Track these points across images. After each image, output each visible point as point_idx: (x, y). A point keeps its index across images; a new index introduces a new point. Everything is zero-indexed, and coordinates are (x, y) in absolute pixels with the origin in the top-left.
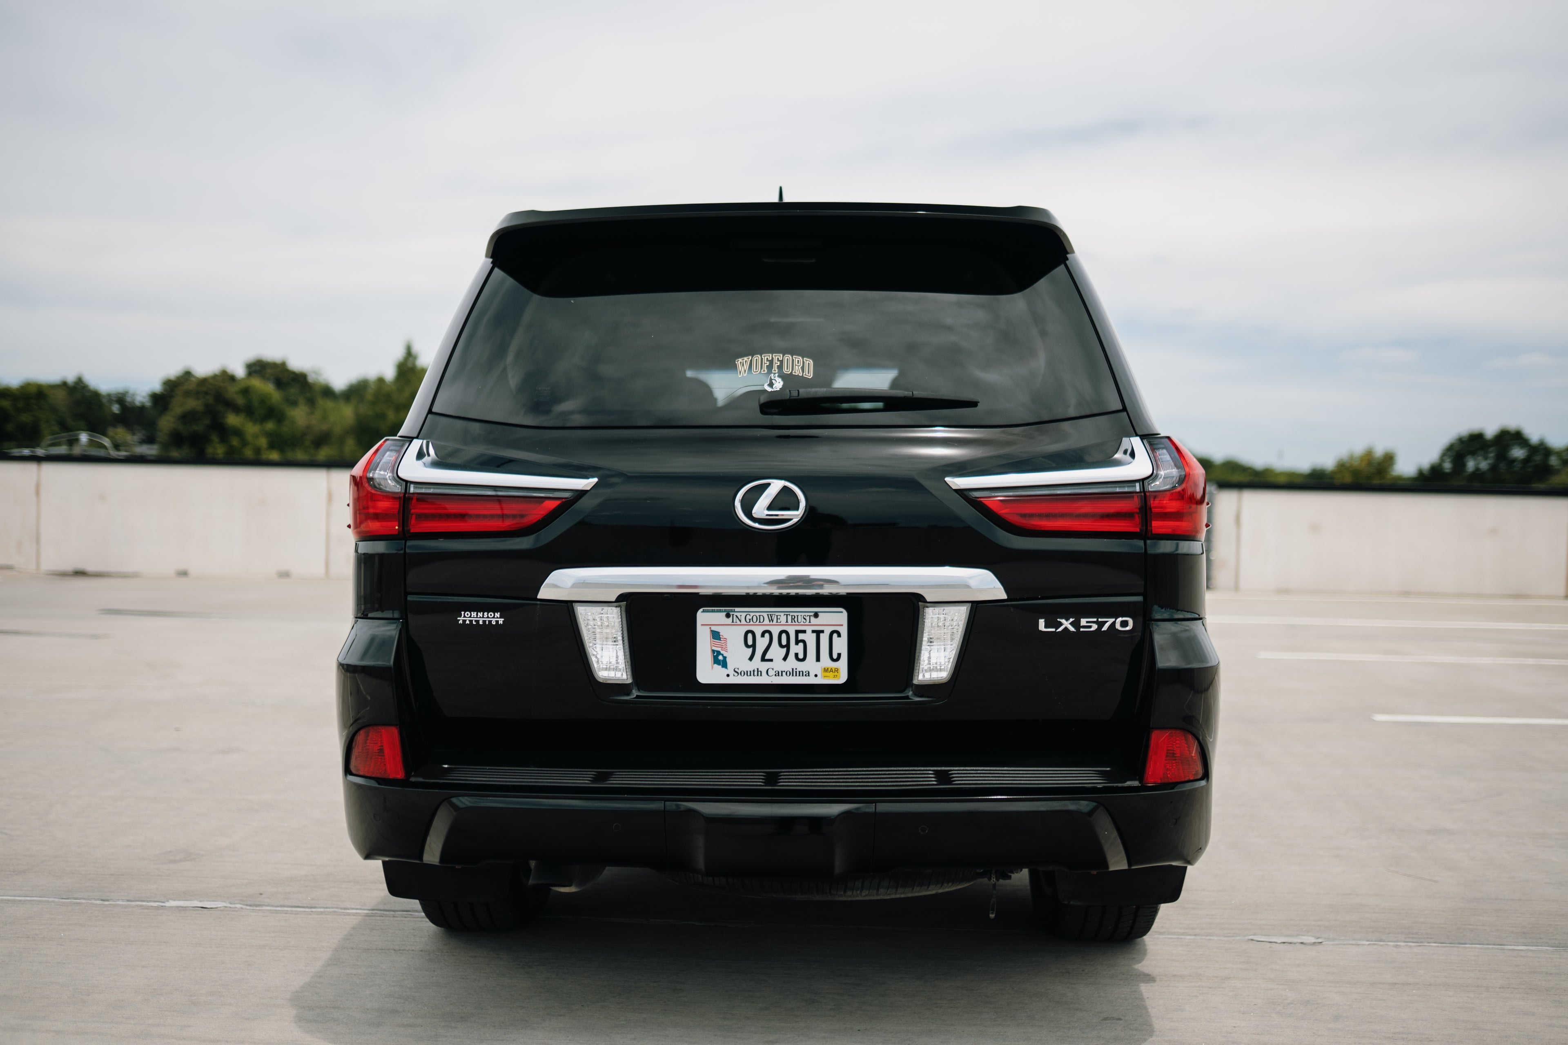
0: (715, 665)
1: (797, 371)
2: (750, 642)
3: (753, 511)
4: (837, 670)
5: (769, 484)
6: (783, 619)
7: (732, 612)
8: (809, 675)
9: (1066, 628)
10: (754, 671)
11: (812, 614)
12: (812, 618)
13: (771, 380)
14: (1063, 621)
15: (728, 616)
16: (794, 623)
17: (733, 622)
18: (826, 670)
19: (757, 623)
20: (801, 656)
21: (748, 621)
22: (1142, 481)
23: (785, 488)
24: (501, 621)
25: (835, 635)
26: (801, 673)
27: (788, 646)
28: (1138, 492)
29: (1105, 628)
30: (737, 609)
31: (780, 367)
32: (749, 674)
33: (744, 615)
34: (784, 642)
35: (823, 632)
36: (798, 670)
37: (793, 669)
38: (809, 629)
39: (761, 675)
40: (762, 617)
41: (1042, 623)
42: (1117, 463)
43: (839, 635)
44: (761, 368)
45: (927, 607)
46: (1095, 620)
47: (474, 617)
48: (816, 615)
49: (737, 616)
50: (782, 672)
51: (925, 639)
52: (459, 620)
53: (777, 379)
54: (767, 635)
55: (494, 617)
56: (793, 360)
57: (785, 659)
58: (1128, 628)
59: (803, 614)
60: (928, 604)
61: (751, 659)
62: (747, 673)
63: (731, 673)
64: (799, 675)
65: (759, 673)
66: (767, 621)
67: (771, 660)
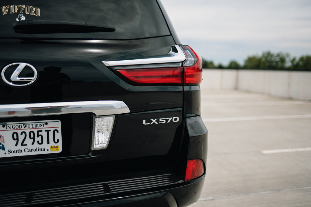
1: (32, 13)
2: (15, 137)
3: (11, 77)
4: (57, 147)
5: (18, 65)
6: (31, 126)
7: (6, 124)
8: (44, 150)
9: (154, 123)
10: (18, 150)
11: (45, 123)
12: (45, 125)
13: (19, 17)
14: (153, 120)
15: (4, 126)
16: (36, 128)
17: (6, 129)
18: (52, 147)
19: (19, 129)
20: (40, 142)
21: (14, 128)
22: (182, 62)
23: (27, 67)
25: (56, 132)
26: (41, 149)
27: (34, 138)
28: (181, 67)
29: (169, 122)
30: (8, 123)
31: (24, 11)
32: (16, 152)
33: (12, 125)
34: (32, 136)
35: (50, 131)
36: (39, 148)
37: (37, 148)
38: (43, 130)
39: (22, 152)
40: (20, 126)
41: (144, 121)
42: (170, 55)
43: (58, 132)
44: (15, 11)
45: (96, 118)
46: (165, 119)
49: (8, 126)
50: (32, 150)
51: (96, 130)
53: (22, 16)
54: (24, 134)
56: (30, 8)
57: (33, 144)
58: (177, 121)
59: (40, 123)
60: (97, 117)
61: (16, 145)
62: (15, 152)
63: (7, 152)
64: (40, 151)
65: (21, 151)
66: (23, 128)
67: (26, 145)
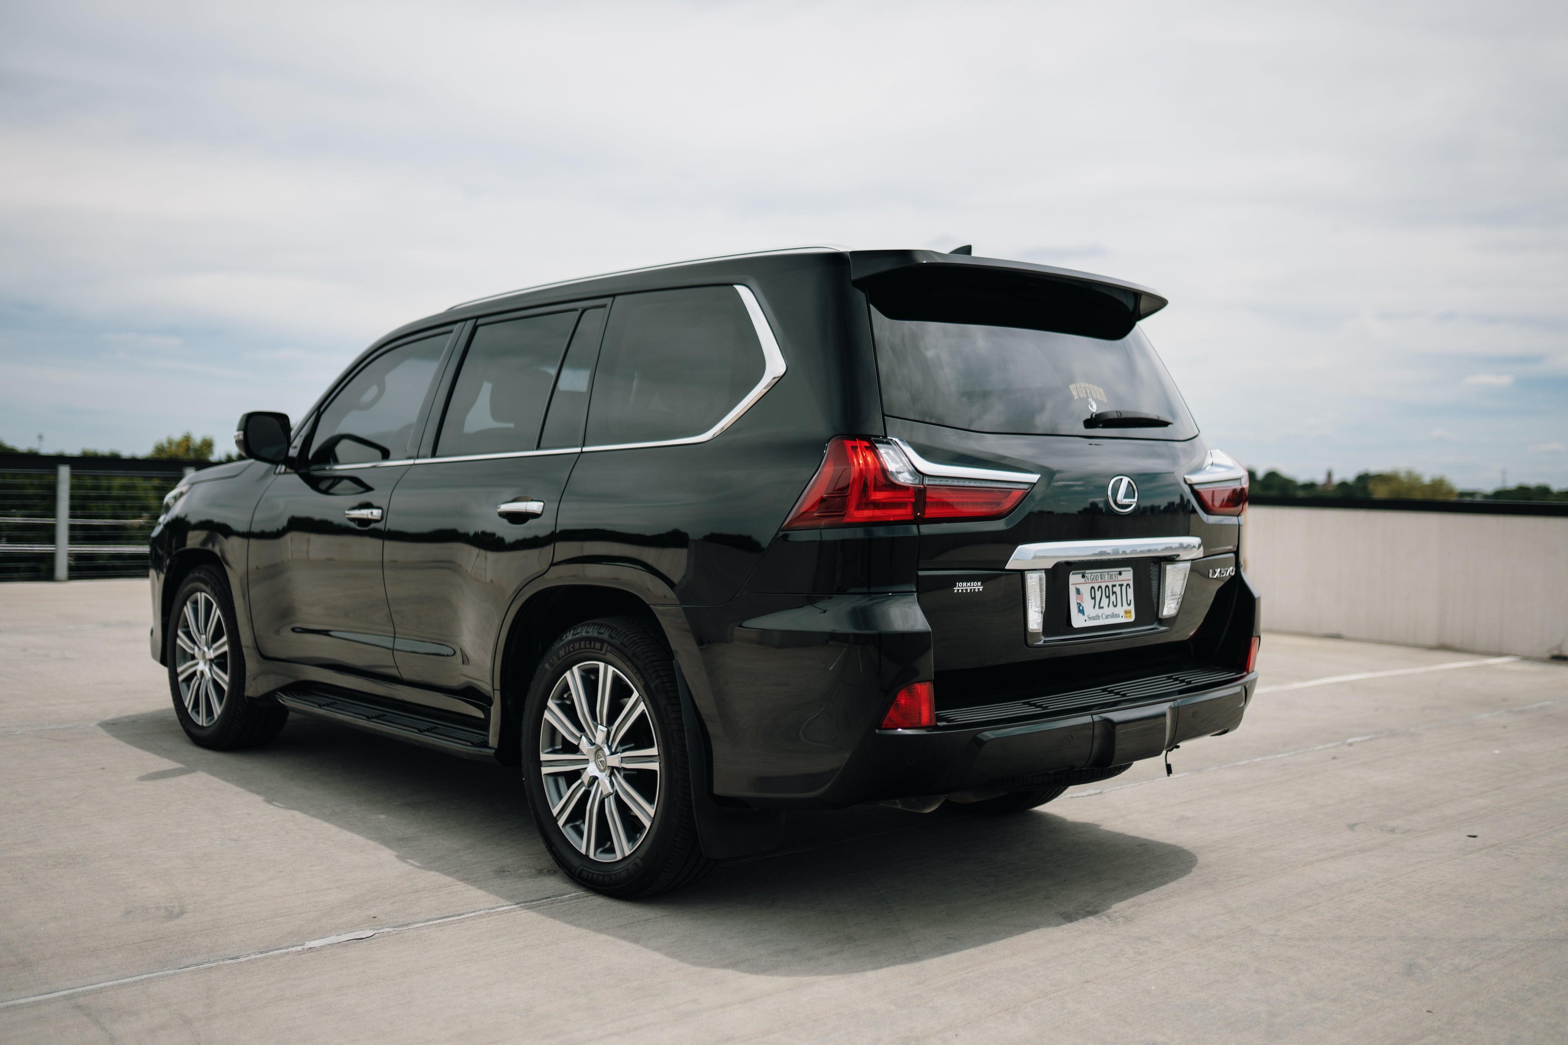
0: (1079, 614)
1: (1099, 397)
2: (1093, 595)
3: (1117, 499)
4: (1131, 612)
5: (1122, 480)
6: (1107, 577)
7: (1086, 574)
8: (1119, 617)
9: (1217, 575)
10: (1096, 616)
11: (1118, 573)
12: (1119, 576)
13: (1090, 402)
14: (1217, 570)
15: (1083, 576)
16: (1112, 580)
17: (1085, 581)
18: (1127, 612)
19: (1096, 581)
20: (1115, 604)
21: (1092, 579)
24: (981, 588)
25: (1128, 587)
26: (1116, 615)
27: (1109, 597)
29: (1228, 574)
30: (1087, 571)
31: (1091, 394)
33: (1090, 575)
34: (1107, 594)
35: (1123, 585)
36: (1114, 614)
37: (1112, 613)
38: (1118, 584)
39: (1099, 619)
40: (1098, 577)
41: (1211, 572)
43: (1130, 587)
45: (1170, 564)
46: (1225, 569)
47: (965, 587)
48: (1120, 573)
49: (1087, 577)
50: (1108, 615)
52: (955, 590)
53: (1093, 402)
54: (1100, 589)
55: (977, 586)
56: (1094, 389)
57: (1109, 606)
58: (1233, 574)
60: (1170, 562)
61: (1094, 607)
62: (1093, 619)
63: (1087, 619)
64: (1115, 617)
65: (1098, 617)
66: (1100, 580)
67: (1103, 608)
